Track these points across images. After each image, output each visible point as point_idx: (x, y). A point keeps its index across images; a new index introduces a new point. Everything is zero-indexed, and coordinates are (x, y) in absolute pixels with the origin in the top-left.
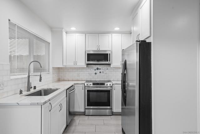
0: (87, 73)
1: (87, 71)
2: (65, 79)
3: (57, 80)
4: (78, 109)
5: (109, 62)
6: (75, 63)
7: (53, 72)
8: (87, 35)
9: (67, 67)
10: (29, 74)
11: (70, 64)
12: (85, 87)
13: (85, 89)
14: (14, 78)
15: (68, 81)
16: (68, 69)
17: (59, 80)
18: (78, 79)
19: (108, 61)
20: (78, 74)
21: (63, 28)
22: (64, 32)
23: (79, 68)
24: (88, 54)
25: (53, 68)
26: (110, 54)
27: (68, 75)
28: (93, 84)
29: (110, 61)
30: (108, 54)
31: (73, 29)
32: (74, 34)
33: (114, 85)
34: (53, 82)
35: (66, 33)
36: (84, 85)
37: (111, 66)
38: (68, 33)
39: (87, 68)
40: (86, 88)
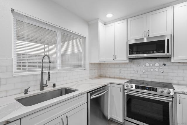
0: (132, 69)
1: (132, 67)
2: (107, 76)
3: (97, 76)
4: (115, 117)
5: (168, 54)
6: (115, 57)
7: (90, 67)
8: (129, 20)
9: (106, 62)
10: (42, 70)
11: (109, 59)
12: (124, 89)
13: (124, 93)
14: (21, 75)
15: (110, 78)
16: (110, 65)
17: (101, 77)
18: (121, 77)
19: (164, 52)
20: (121, 71)
21: (98, 19)
22: (100, 22)
23: (121, 64)
24: (129, 45)
25: (90, 63)
26: (168, 40)
27: (110, 71)
28: (136, 87)
29: (168, 52)
30: (164, 41)
31: (110, 16)
32: (113, 24)
33: (178, 95)
34: (90, 79)
35: (105, 25)
36: (122, 86)
37: (173, 60)
38: (107, 24)
39: (132, 64)
40: (125, 91)
